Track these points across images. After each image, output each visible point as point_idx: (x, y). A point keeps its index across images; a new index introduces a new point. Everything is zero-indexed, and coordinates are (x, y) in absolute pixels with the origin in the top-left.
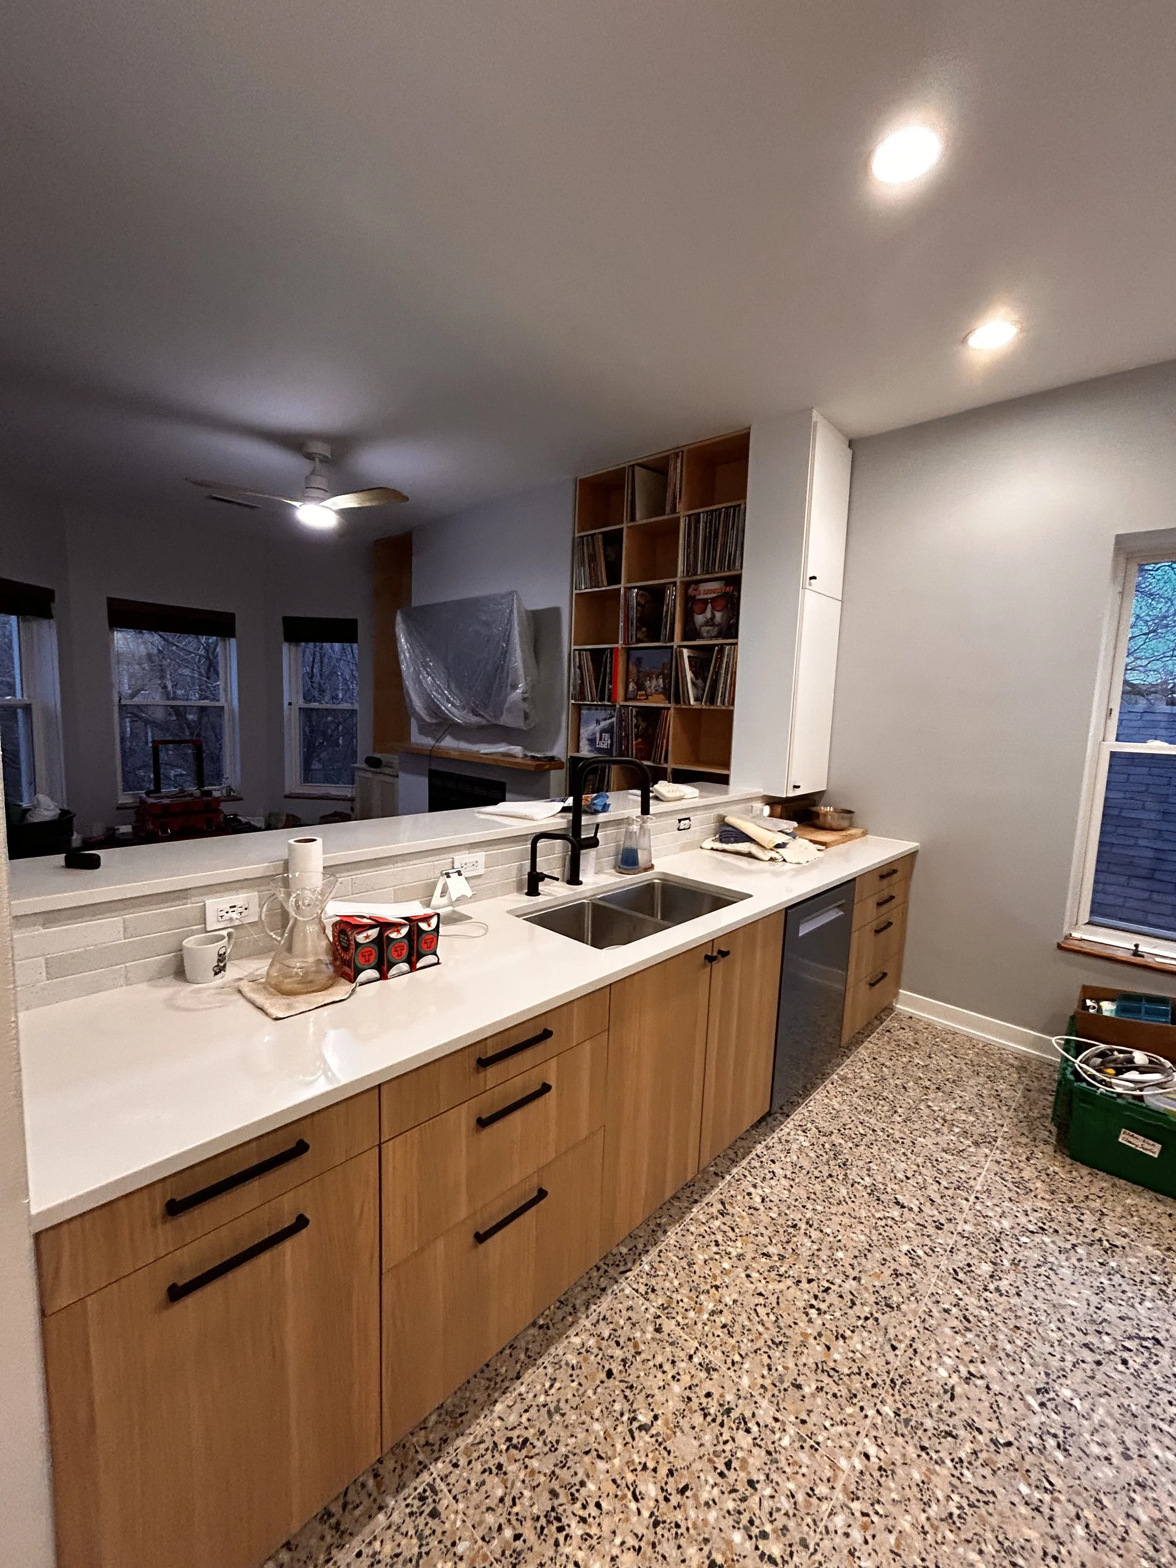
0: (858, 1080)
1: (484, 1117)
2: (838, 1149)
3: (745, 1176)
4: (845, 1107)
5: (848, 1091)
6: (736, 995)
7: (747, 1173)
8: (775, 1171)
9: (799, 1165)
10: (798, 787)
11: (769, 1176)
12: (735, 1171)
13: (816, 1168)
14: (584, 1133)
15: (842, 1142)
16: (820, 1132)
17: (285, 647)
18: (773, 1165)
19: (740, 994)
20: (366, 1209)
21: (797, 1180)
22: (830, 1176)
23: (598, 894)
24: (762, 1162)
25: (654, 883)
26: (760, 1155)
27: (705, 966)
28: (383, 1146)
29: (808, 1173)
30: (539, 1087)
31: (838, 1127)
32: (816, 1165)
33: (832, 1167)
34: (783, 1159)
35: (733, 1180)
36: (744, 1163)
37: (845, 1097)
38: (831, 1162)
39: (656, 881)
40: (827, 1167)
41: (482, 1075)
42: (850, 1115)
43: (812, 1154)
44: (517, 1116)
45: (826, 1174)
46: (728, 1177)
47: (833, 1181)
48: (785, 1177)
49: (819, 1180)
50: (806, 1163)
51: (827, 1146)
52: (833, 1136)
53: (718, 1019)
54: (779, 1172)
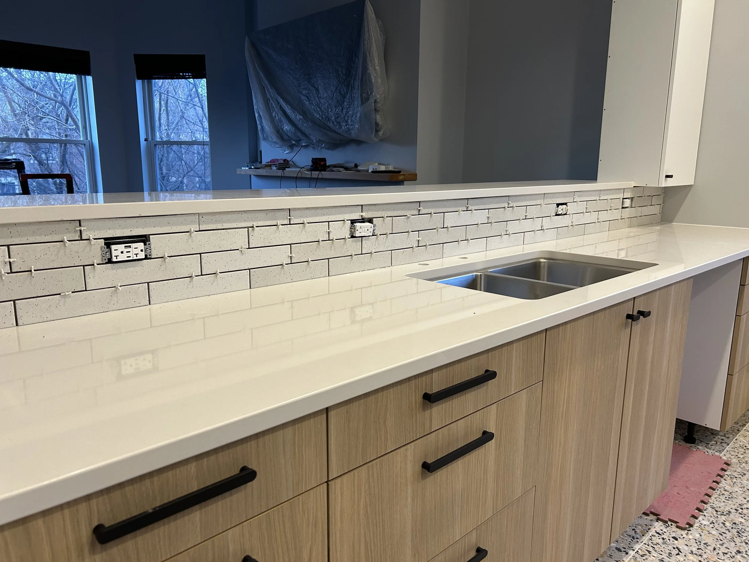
0: (744, 465)
1: (429, 462)
2: (740, 527)
3: (649, 552)
4: (736, 489)
5: (736, 474)
6: (649, 365)
7: (651, 549)
8: (680, 547)
9: (703, 542)
10: (671, 176)
11: (675, 552)
12: (637, 547)
13: (722, 545)
14: (519, 492)
15: (743, 521)
16: (717, 511)
17: (139, 84)
18: (676, 542)
19: (652, 362)
20: (314, 554)
21: (705, 556)
22: (739, 552)
23: (489, 268)
24: (663, 539)
25: (540, 262)
26: (661, 532)
27: (626, 325)
28: (330, 483)
29: (715, 549)
30: (479, 435)
31: (734, 507)
32: (721, 542)
33: (738, 544)
34: (684, 536)
35: (637, 555)
36: (645, 539)
37: (735, 480)
38: (735, 539)
39: (542, 260)
40: (733, 544)
41: (427, 413)
42: (744, 495)
43: (714, 532)
44: (459, 464)
45: (734, 551)
46: (632, 553)
47: (742, 556)
48: (692, 552)
49: (728, 556)
50: (709, 540)
51: (727, 524)
52: (732, 516)
53: (633, 387)
54: (682, 547)
